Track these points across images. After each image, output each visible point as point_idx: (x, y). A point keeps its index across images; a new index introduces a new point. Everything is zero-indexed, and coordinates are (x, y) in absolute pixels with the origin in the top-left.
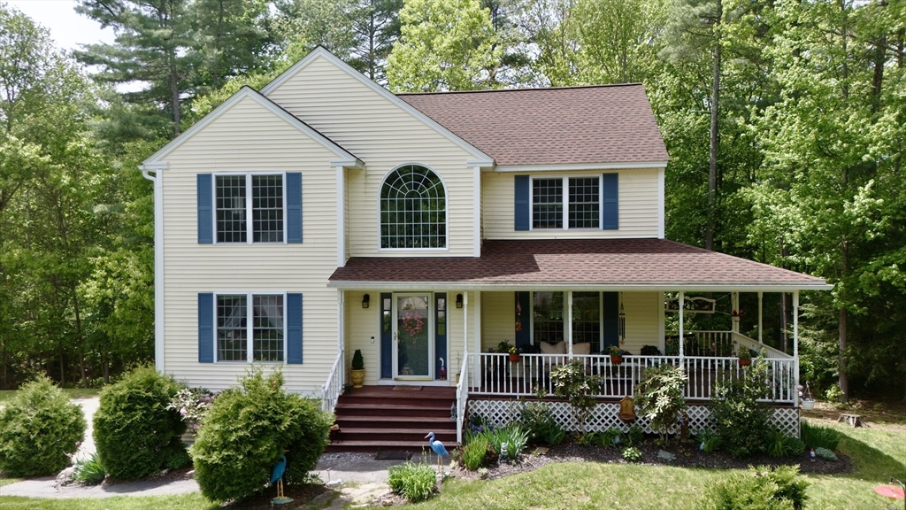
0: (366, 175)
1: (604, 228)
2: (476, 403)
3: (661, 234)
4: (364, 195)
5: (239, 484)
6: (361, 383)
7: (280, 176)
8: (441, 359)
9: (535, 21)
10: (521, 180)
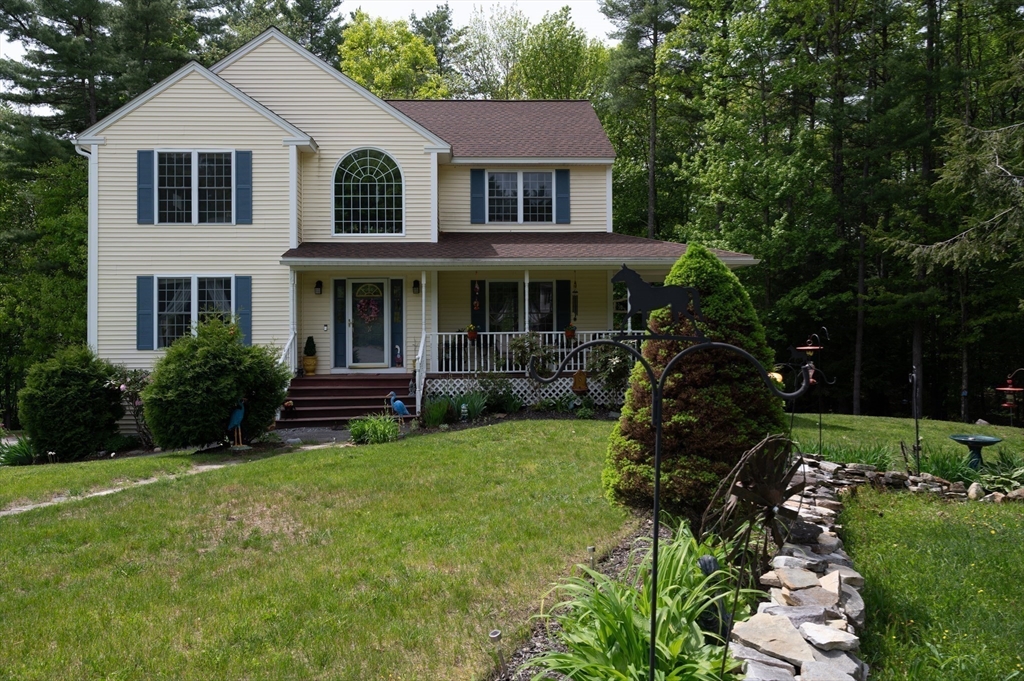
0: (320, 159)
1: (557, 223)
2: (434, 382)
3: (610, 229)
4: (317, 178)
5: (196, 423)
6: (313, 371)
7: (229, 154)
8: (397, 347)
9: (479, 70)
10: (477, 173)
